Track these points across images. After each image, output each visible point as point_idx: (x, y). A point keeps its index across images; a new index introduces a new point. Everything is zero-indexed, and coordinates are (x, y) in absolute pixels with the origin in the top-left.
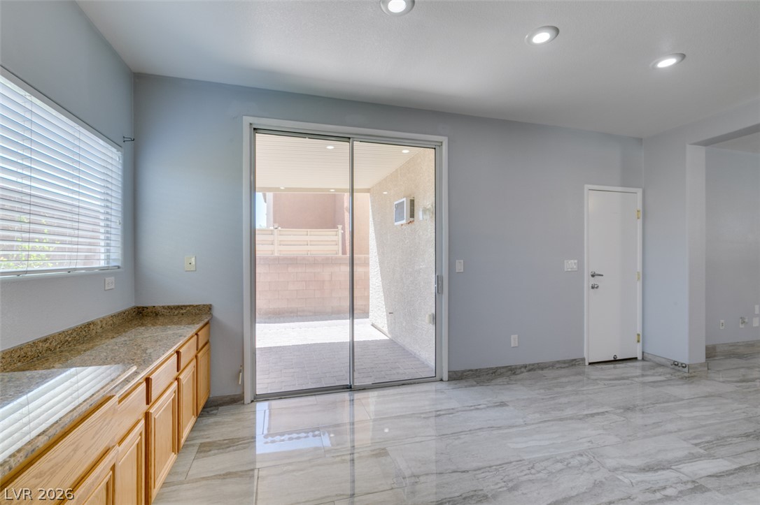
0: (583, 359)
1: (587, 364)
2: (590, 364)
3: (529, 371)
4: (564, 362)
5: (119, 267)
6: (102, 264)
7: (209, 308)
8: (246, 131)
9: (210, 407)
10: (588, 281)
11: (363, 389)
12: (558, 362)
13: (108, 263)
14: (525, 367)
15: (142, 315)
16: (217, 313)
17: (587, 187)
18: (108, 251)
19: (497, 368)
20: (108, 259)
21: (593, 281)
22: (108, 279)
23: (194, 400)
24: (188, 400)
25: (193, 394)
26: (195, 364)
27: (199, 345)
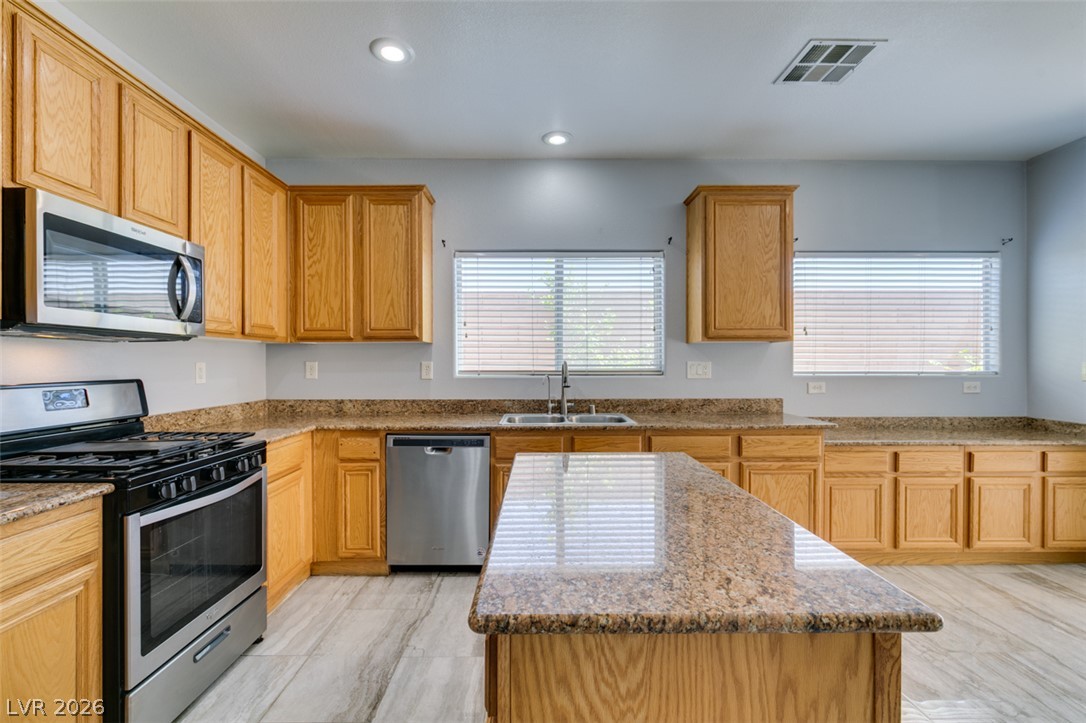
5: (996, 373)
6: (981, 369)
13: (987, 368)
18: (987, 357)
20: (987, 365)
22: (966, 384)
23: (1034, 526)
24: (1002, 515)
25: (1026, 518)
26: (1036, 485)
27: (1050, 466)
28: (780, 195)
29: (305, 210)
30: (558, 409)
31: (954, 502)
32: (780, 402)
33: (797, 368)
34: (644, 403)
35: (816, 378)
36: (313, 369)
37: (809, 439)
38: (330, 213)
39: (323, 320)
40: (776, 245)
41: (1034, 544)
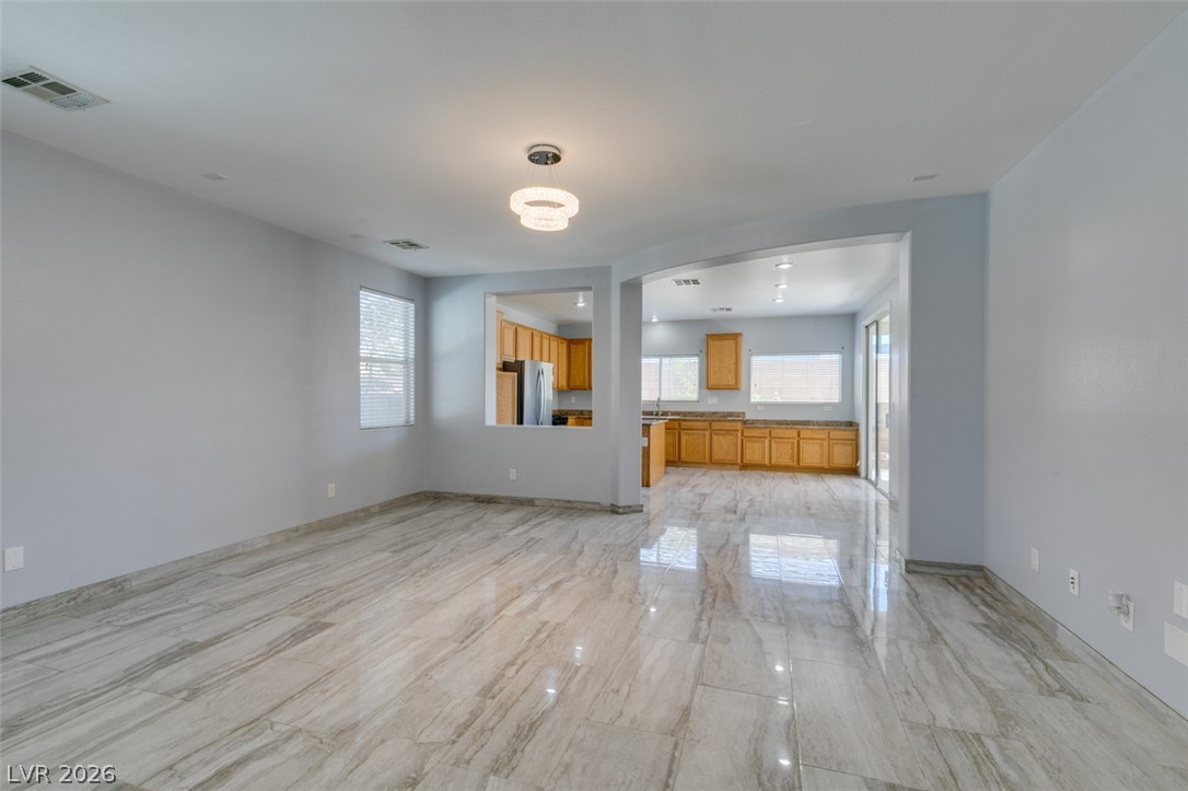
5: (840, 403)
7: (858, 425)
11: (878, 490)
13: (837, 401)
16: (860, 428)
20: (836, 399)
23: (825, 459)
24: (812, 454)
25: (822, 455)
26: (826, 443)
27: (831, 437)
28: (735, 337)
29: (573, 347)
30: (657, 415)
31: (792, 449)
32: (744, 413)
33: (752, 400)
34: (690, 413)
35: (760, 404)
36: (573, 400)
37: (734, 424)
38: (580, 347)
39: (578, 383)
40: (734, 355)
41: (825, 465)
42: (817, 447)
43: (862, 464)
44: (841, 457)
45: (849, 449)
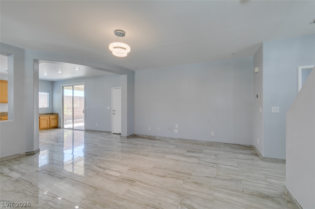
0: (111, 132)
1: (112, 133)
2: (113, 133)
3: (99, 132)
4: (107, 132)
7: (58, 114)
8: (61, 87)
9: (56, 127)
10: (112, 112)
11: (74, 130)
12: (106, 131)
13: (47, 107)
14: (98, 131)
15: (52, 114)
16: (59, 114)
17: (112, 88)
18: (47, 105)
19: (93, 130)
21: (114, 112)
23: (48, 125)
24: (44, 124)
25: (47, 124)
26: (49, 120)
27: (50, 118)
41: (48, 127)
42: (46, 122)
43: (60, 125)
44: (53, 124)
45: (55, 121)
